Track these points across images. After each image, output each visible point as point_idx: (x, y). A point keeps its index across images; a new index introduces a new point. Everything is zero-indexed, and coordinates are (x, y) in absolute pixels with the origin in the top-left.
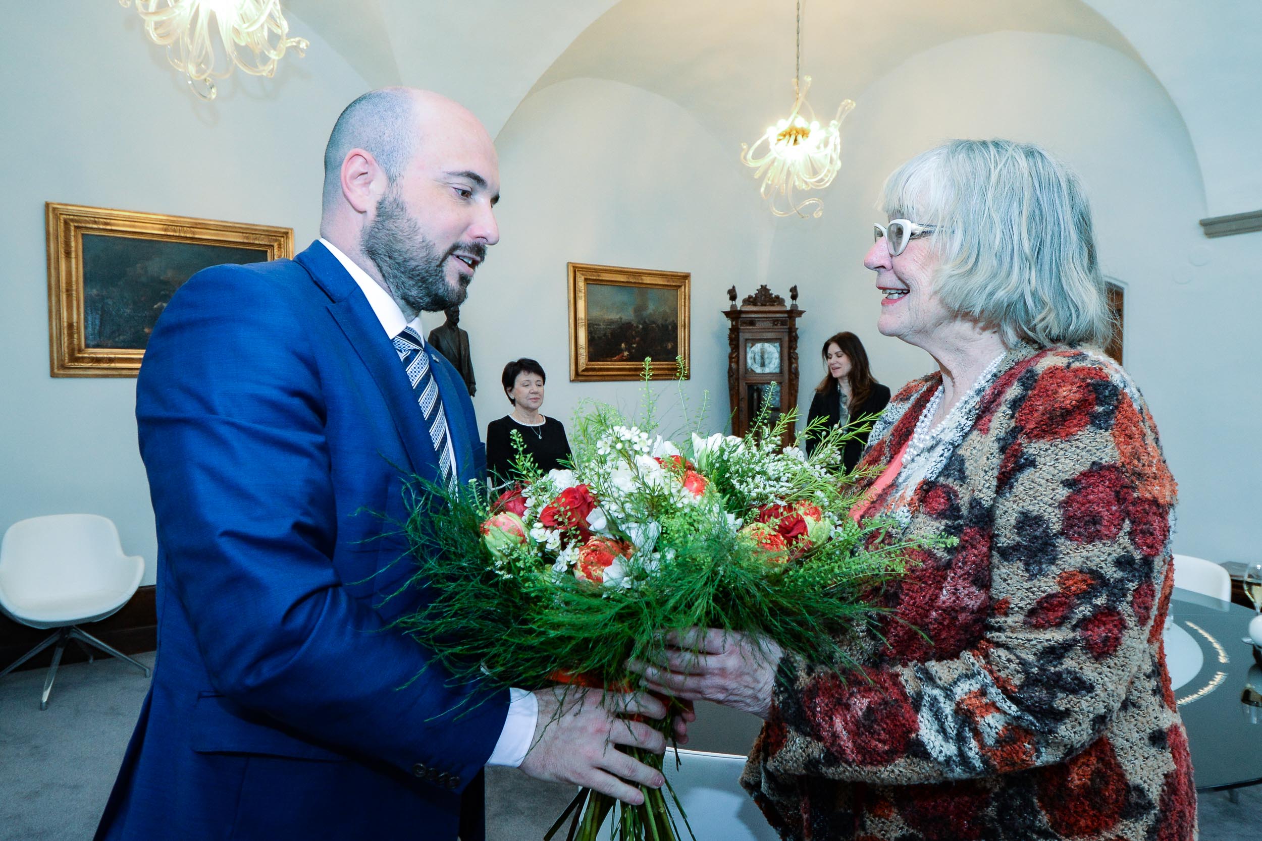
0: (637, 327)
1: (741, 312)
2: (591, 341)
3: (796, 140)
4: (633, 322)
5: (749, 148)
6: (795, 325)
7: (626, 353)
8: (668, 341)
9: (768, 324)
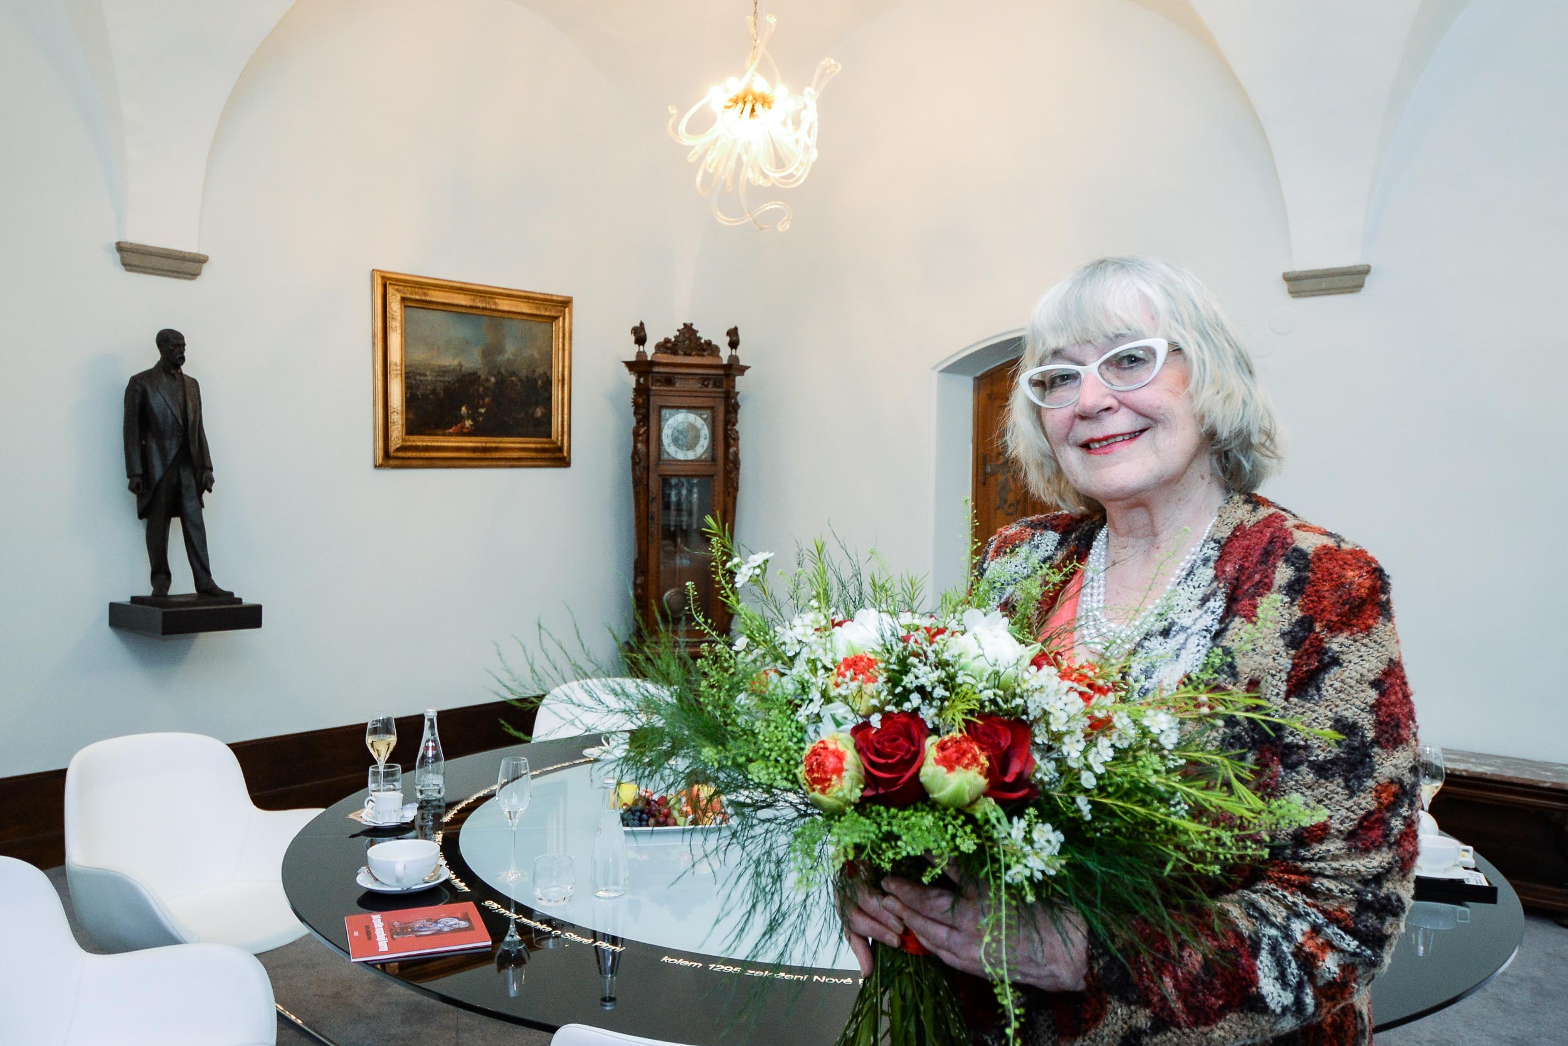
0: (487, 380)
1: (652, 363)
2: (411, 400)
3: (753, 110)
4: (480, 373)
5: (681, 115)
6: (734, 387)
7: (468, 423)
8: (537, 404)
9: (694, 385)
